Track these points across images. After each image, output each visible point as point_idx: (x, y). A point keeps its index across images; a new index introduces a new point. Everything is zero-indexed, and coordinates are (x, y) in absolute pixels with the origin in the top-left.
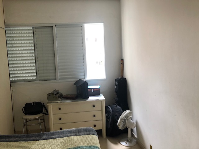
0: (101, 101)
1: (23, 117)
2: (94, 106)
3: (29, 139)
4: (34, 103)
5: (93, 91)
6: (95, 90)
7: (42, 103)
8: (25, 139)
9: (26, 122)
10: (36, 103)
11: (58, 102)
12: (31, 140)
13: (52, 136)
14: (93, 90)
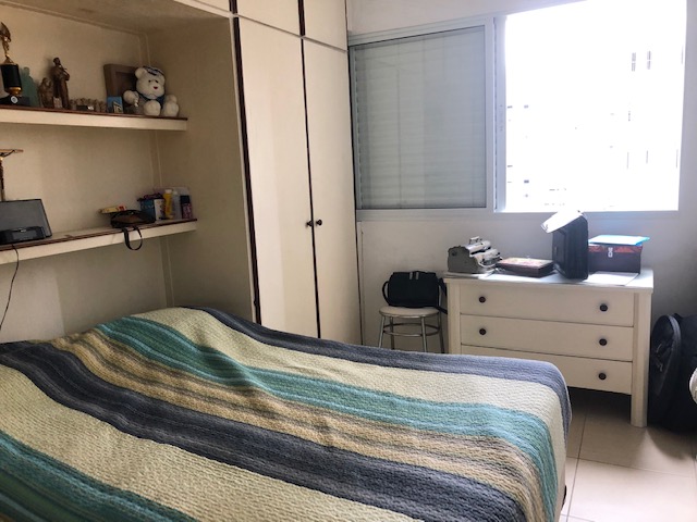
0: (636, 294)
1: (383, 310)
2: (604, 308)
3: (364, 357)
4: (414, 273)
5: (610, 255)
6: (620, 250)
7: (439, 276)
8: (355, 355)
9: (392, 325)
10: (421, 273)
11: (476, 278)
12: (367, 362)
13: (421, 364)
14: (611, 250)
